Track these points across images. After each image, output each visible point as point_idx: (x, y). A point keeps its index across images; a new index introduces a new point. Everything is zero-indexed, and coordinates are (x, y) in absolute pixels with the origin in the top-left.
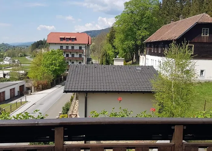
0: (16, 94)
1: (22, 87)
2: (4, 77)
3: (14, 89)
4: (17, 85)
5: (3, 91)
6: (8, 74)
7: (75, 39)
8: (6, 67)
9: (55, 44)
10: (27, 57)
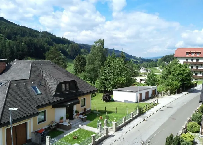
0: (150, 96)
1: (154, 91)
2: (140, 82)
3: (148, 92)
4: (150, 89)
5: (141, 93)
6: (143, 80)
7: (200, 53)
8: (142, 74)
9: (182, 57)
10: (156, 68)
